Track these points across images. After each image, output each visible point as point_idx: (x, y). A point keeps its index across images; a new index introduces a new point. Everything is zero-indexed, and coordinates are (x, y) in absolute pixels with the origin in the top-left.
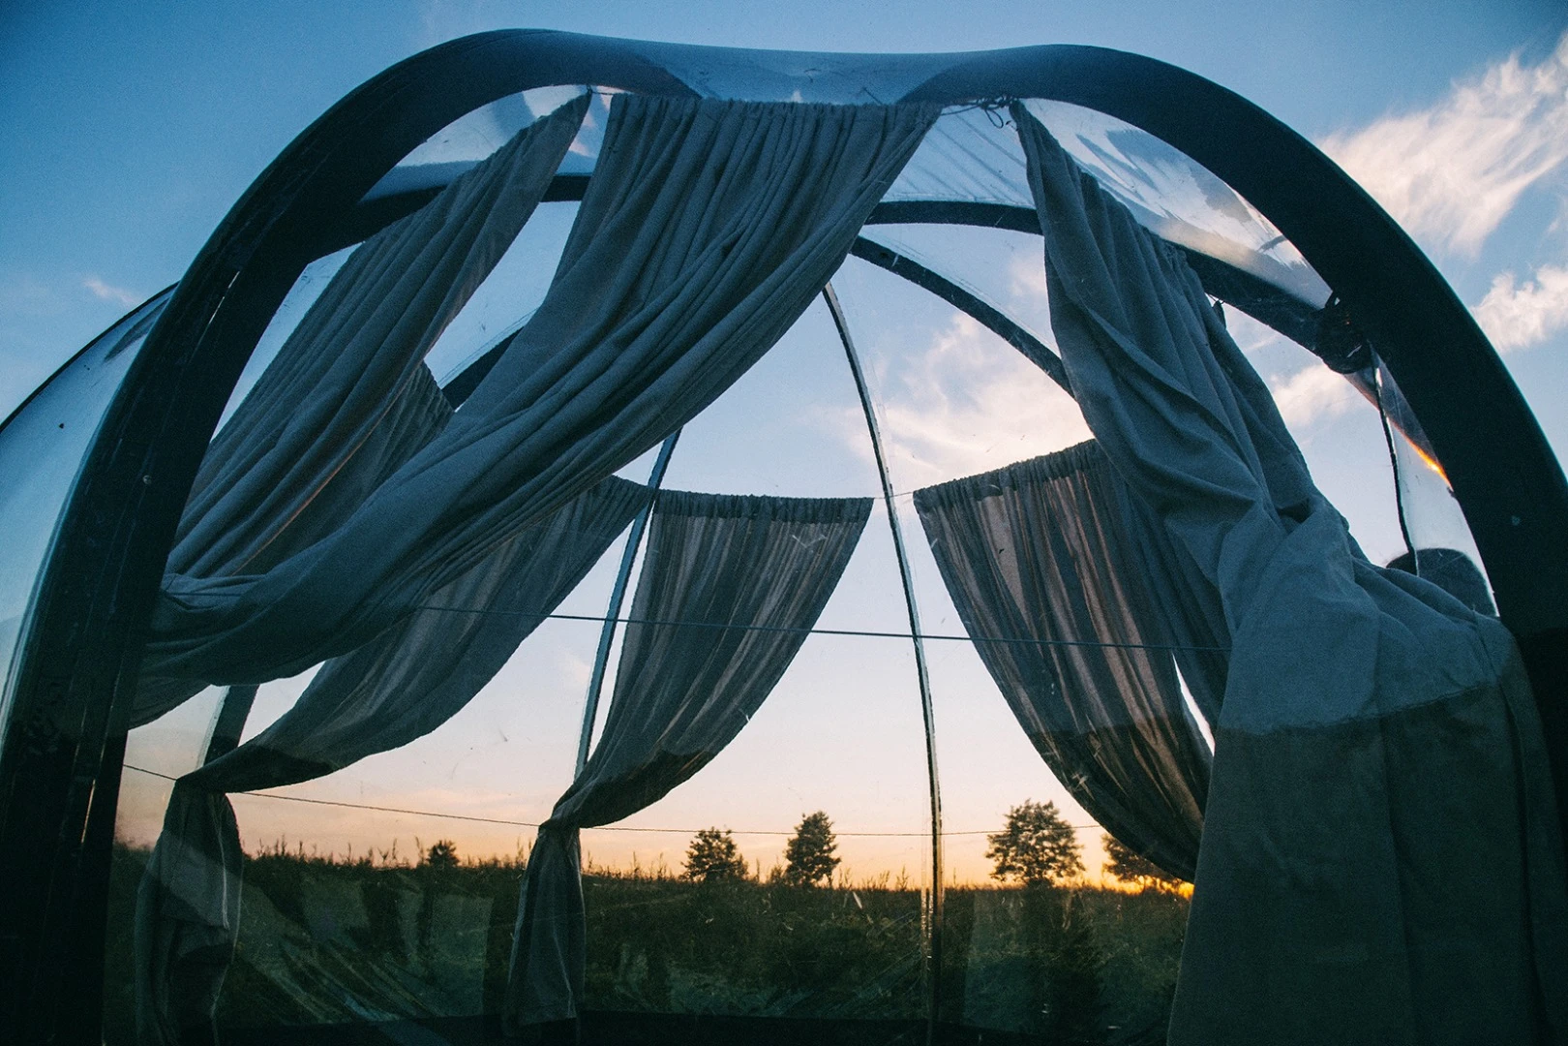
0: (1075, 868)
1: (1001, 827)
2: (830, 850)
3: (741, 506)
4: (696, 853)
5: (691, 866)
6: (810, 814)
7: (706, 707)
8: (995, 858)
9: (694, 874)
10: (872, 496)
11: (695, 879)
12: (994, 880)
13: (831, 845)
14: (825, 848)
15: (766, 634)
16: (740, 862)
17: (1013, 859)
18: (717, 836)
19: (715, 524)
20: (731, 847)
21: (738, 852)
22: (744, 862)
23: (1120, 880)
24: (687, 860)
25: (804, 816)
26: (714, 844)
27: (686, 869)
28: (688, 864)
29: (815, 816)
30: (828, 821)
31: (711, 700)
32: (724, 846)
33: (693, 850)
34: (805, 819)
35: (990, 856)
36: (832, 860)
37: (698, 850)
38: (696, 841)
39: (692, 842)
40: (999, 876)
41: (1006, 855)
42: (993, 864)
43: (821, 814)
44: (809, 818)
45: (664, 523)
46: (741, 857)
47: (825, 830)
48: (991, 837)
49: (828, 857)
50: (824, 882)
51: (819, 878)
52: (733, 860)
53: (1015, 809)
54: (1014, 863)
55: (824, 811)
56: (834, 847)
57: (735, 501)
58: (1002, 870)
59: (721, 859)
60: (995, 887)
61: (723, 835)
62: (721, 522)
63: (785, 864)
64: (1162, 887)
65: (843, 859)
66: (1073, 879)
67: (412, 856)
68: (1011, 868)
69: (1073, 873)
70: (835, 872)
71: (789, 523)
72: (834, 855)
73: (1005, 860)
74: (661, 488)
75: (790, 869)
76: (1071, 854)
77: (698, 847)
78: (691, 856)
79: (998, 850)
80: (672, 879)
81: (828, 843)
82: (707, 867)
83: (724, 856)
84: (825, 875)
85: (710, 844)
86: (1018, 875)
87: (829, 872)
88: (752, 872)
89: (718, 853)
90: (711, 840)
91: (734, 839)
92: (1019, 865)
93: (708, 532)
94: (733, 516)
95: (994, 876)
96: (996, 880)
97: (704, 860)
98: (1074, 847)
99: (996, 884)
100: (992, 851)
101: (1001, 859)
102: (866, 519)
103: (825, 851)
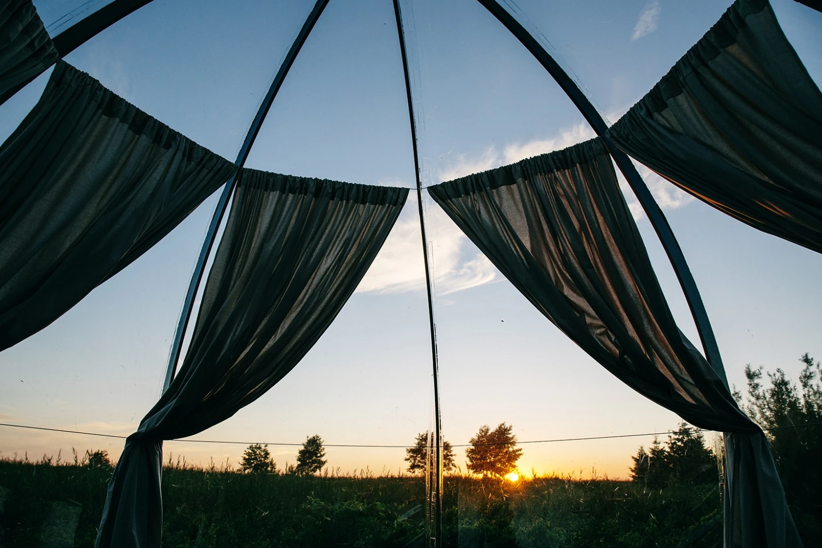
0: (451, 466)
1: (413, 444)
2: (322, 456)
3: (308, 186)
4: (247, 457)
5: (244, 465)
6: (311, 437)
7: (271, 343)
8: (409, 461)
9: (245, 469)
10: (407, 187)
11: (246, 472)
12: (409, 472)
13: (322, 453)
14: (319, 455)
15: (321, 288)
16: (271, 463)
17: (419, 461)
18: (260, 448)
19: (287, 197)
20: (267, 454)
21: (271, 456)
22: (274, 462)
23: (474, 472)
24: (242, 461)
25: (308, 437)
26: (258, 453)
27: (241, 466)
28: (242, 464)
29: (314, 437)
30: (321, 440)
31: (276, 337)
32: (263, 454)
33: (245, 456)
34: (309, 439)
35: (407, 460)
36: (322, 462)
37: (249, 455)
38: (247, 451)
39: (245, 451)
40: (411, 470)
41: (415, 460)
42: (408, 464)
43: (317, 437)
44: (310, 439)
45: (244, 196)
46: (272, 460)
47: (319, 445)
48: (408, 450)
49: (320, 460)
50: (317, 473)
51: (315, 471)
52: (268, 461)
53: (421, 435)
54: (420, 464)
55: (319, 435)
56: (324, 454)
57: (304, 181)
58: (413, 467)
59: (261, 461)
60: (409, 476)
61: (263, 447)
62: (291, 196)
63: (295, 463)
64: (495, 476)
65: (328, 461)
66: (450, 472)
67: (83, 459)
68: (418, 466)
69: (451, 469)
70: (323, 468)
71: (345, 201)
72: (323, 459)
73: (415, 462)
74: (244, 167)
75: (299, 466)
76: (449, 459)
77: (249, 454)
78: (245, 459)
79: (411, 457)
80: (233, 473)
81: (320, 452)
82: (253, 465)
83: (263, 459)
84: (318, 470)
85: (255, 452)
86: (421, 470)
87: (320, 468)
88: (277, 468)
89: (259, 458)
90: (256, 450)
91: (269, 449)
92: (422, 465)
93: (280, 203)
94: (301, 193)
95: (409, 470)
96: (410, 473)
97: (252, 461)
98: (451, 455)
99: (409, 474)
100: (408, 457)
101: (413, 461)
102: (403, 204)
103: (319, 457)
